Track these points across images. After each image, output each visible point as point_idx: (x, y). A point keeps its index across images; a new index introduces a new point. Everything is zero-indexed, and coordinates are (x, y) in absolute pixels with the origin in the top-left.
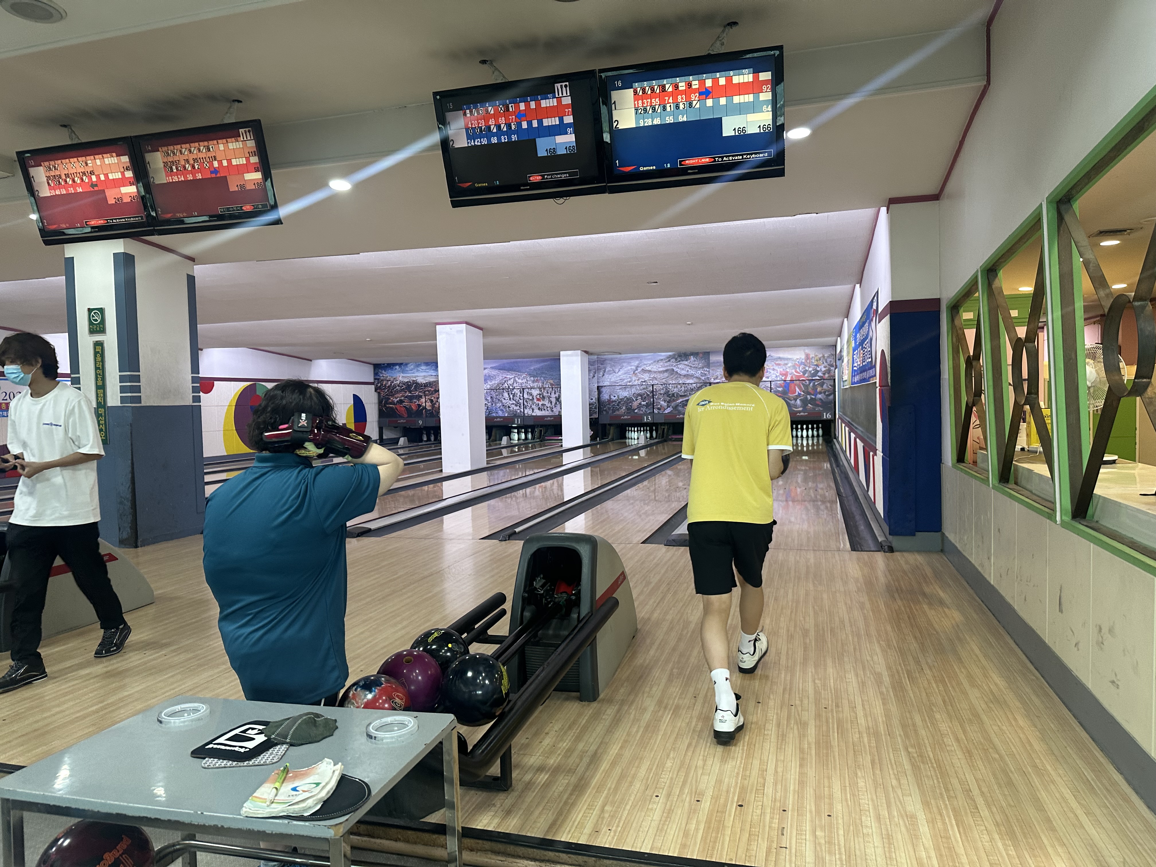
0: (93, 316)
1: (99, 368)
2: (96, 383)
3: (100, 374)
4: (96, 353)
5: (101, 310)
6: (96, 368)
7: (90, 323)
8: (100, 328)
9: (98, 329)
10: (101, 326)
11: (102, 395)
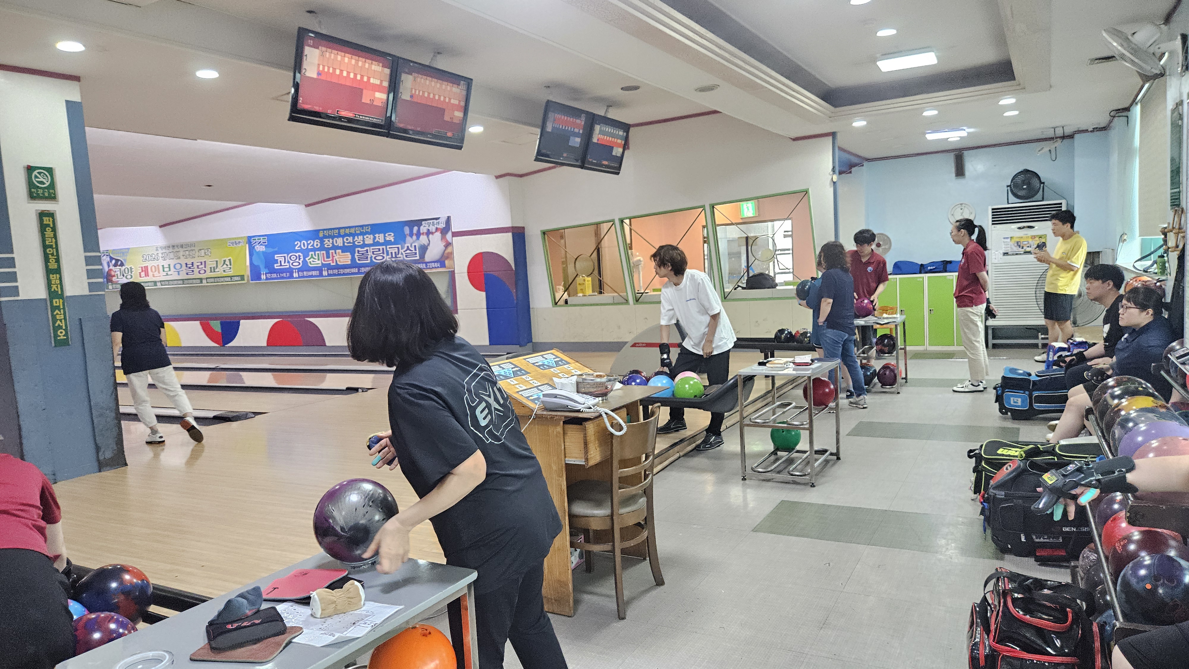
0: (36, 177)
1: (51, 247)
2: (47, 267)
3: (52, 254)
4: (43, 228)
5: (50, 170)
6: (45, 247)
7: (30, 185)
8: (49, 194)
9: (46, 194)
10: (51, 191)
11: (58, 282)
